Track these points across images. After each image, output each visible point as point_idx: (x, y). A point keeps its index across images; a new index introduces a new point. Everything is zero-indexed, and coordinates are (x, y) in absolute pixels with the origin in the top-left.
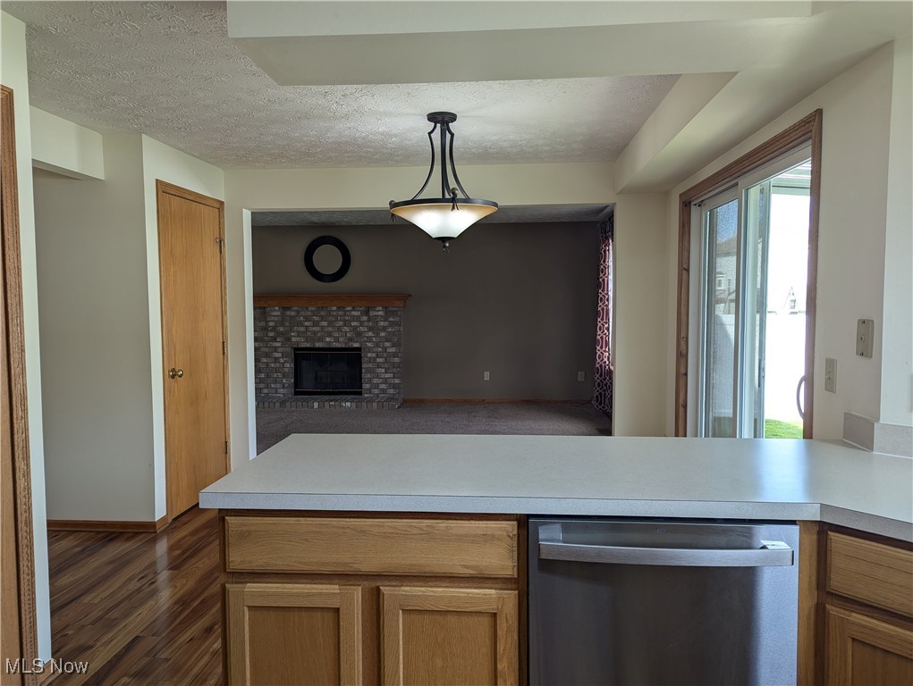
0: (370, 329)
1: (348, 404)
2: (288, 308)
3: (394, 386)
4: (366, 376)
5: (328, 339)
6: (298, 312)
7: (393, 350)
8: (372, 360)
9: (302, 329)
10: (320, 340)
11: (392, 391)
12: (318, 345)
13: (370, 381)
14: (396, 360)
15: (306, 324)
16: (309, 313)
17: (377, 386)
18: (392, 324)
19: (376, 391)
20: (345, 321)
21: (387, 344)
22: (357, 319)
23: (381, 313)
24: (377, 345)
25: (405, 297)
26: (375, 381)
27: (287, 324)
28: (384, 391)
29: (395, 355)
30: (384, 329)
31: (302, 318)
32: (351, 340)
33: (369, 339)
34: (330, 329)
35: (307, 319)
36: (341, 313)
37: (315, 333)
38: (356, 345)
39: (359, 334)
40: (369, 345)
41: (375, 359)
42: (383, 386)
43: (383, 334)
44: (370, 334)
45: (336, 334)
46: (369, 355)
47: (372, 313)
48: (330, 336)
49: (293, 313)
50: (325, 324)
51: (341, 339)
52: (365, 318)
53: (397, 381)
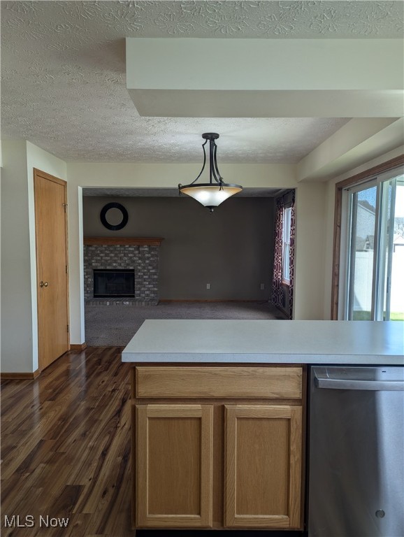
0: (140, 258)
1: (128, 303)
2: (90, 246)
3: (154, 292)
4: (137, 286)
5: (114, 264)
6: (96, 248)
7: (153, 271)
9: (99, 258)
10: (109, 265)
11: (152, 295)
12: (108, 268)
13: (139, 289)
14: (155, 277)
15: (101, 255)
16: (103, 249)
17: (144, 292)
18: (153, 256)
19: (143, 295)
20: (125, 253)
21: (150, 268)
22: (132, 252)
23: (146, 249)
24: (144, 268)
25: (160, 240)
26: (143, 289)
27: (90, 255)
28: (148, 295)
29: (155, 274)
30: (148, 258)
31: (99, 252)
32: (128, 265)
33: (139, 264)
34: (116, 258)
35: (102, 252)
36: (122, 249)
37: (106, 261)
38: (131, 268)
39: (134, 261)
40: (139, 268)
41: (142, 276)
42: (147, 292)
43: (147, 261)
44: (140, 261)
45: (119, 261)
46: (139, 274)
47: (141, 249)
48: (115, 262)
49: (93, 249)
50: (112, 255)
51: (123, 264)
52: (137, 252)
53: (156, 289)
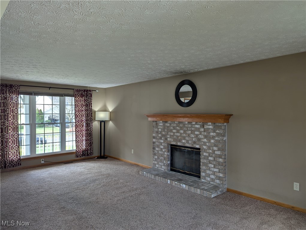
0: (205, 137)
1: (184, 186)
2: (166, 122)
3: (219, 178)
4: (203, 168)
5: (183, 141)
6: (170, 124)
7: (218, 153)
8: (206, 158)
9: (172, 134)
10: (180, 141)
11: (218, 181)
12: (179, 144)
13: (205, 172)
14: (221, 160)
15: (174, 131)
16: (175, 125)
17: (209, 175)
18: (218, 135)
19: (208, 179)
20: (192, 131)
21: (215, 148)
22: (198, 130)
23: (211, 127)
24: (209, 148)
25: (227, 118)
26: (208, 172)
27: (166, 130)
28: (213, 180)
29: (220, 156)
30: (213, 137)
31: (172, 128)
32: (195, 143)
33: (205, 144)
34: (184, 135)
35: (174, 128)
36: (190, 126)
37: (178, 137)
38: (198, 146)
39: (199, 140)
40: (205, 147)
41: (208, 157)
42: (212, 177)
43: (212, 141)
44: (205, 140)
45: (187, 138)
46: (205, 154)
47: (206, 127)
48: (184, 139)
49: (168, 125)
50: (182, 131)
51: (190, 142)
52: (202, 130)
53: (221, 175)
